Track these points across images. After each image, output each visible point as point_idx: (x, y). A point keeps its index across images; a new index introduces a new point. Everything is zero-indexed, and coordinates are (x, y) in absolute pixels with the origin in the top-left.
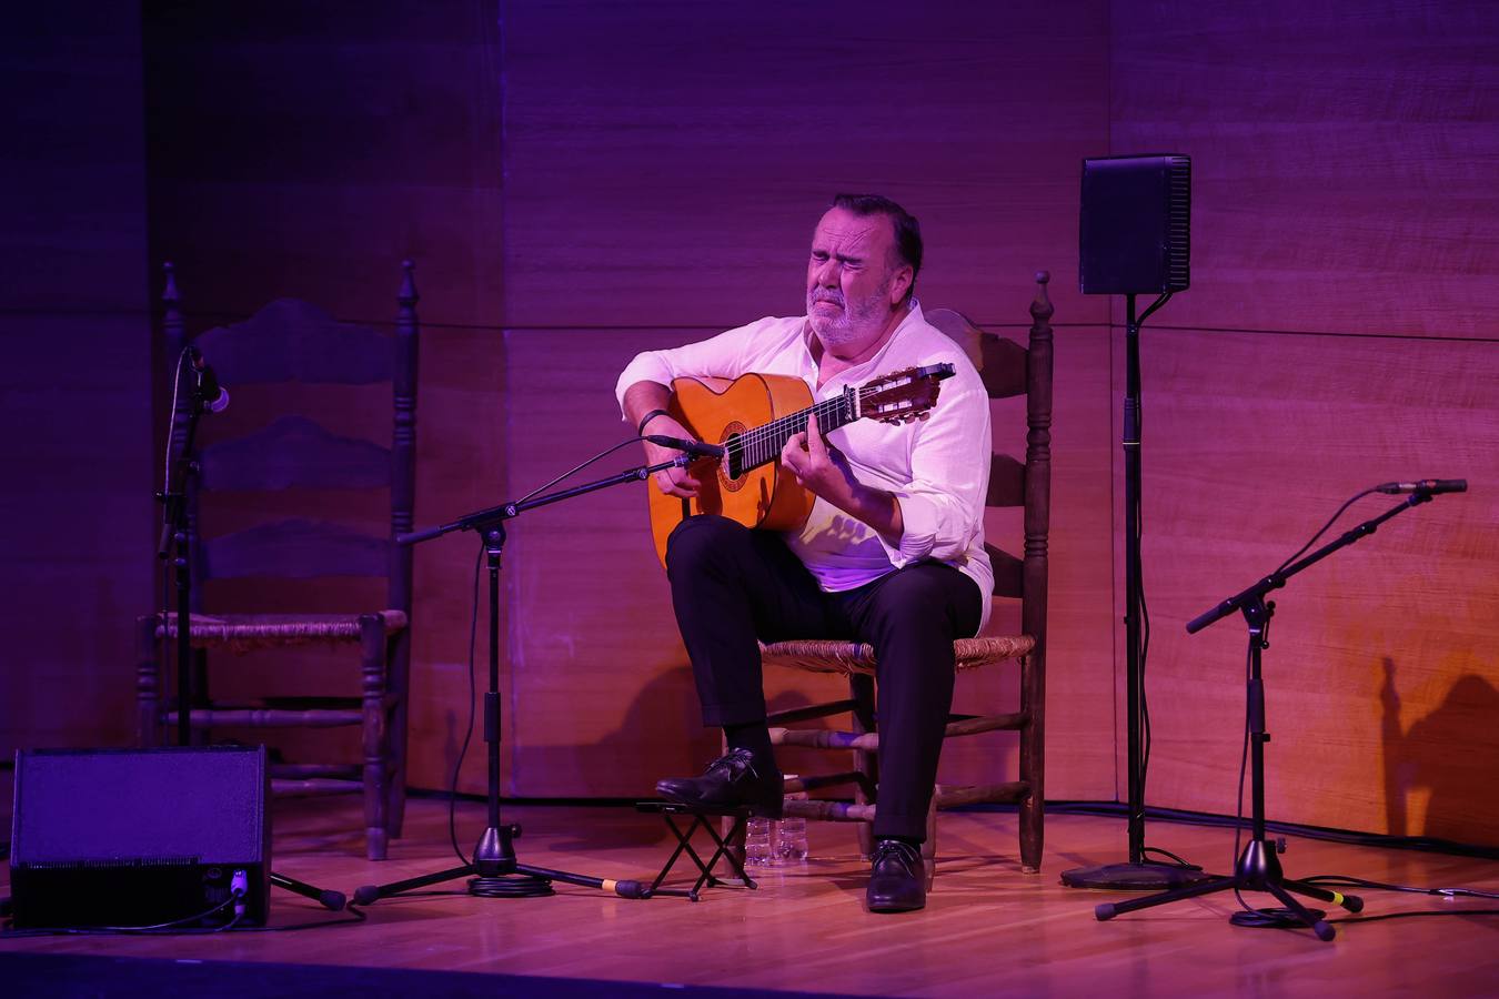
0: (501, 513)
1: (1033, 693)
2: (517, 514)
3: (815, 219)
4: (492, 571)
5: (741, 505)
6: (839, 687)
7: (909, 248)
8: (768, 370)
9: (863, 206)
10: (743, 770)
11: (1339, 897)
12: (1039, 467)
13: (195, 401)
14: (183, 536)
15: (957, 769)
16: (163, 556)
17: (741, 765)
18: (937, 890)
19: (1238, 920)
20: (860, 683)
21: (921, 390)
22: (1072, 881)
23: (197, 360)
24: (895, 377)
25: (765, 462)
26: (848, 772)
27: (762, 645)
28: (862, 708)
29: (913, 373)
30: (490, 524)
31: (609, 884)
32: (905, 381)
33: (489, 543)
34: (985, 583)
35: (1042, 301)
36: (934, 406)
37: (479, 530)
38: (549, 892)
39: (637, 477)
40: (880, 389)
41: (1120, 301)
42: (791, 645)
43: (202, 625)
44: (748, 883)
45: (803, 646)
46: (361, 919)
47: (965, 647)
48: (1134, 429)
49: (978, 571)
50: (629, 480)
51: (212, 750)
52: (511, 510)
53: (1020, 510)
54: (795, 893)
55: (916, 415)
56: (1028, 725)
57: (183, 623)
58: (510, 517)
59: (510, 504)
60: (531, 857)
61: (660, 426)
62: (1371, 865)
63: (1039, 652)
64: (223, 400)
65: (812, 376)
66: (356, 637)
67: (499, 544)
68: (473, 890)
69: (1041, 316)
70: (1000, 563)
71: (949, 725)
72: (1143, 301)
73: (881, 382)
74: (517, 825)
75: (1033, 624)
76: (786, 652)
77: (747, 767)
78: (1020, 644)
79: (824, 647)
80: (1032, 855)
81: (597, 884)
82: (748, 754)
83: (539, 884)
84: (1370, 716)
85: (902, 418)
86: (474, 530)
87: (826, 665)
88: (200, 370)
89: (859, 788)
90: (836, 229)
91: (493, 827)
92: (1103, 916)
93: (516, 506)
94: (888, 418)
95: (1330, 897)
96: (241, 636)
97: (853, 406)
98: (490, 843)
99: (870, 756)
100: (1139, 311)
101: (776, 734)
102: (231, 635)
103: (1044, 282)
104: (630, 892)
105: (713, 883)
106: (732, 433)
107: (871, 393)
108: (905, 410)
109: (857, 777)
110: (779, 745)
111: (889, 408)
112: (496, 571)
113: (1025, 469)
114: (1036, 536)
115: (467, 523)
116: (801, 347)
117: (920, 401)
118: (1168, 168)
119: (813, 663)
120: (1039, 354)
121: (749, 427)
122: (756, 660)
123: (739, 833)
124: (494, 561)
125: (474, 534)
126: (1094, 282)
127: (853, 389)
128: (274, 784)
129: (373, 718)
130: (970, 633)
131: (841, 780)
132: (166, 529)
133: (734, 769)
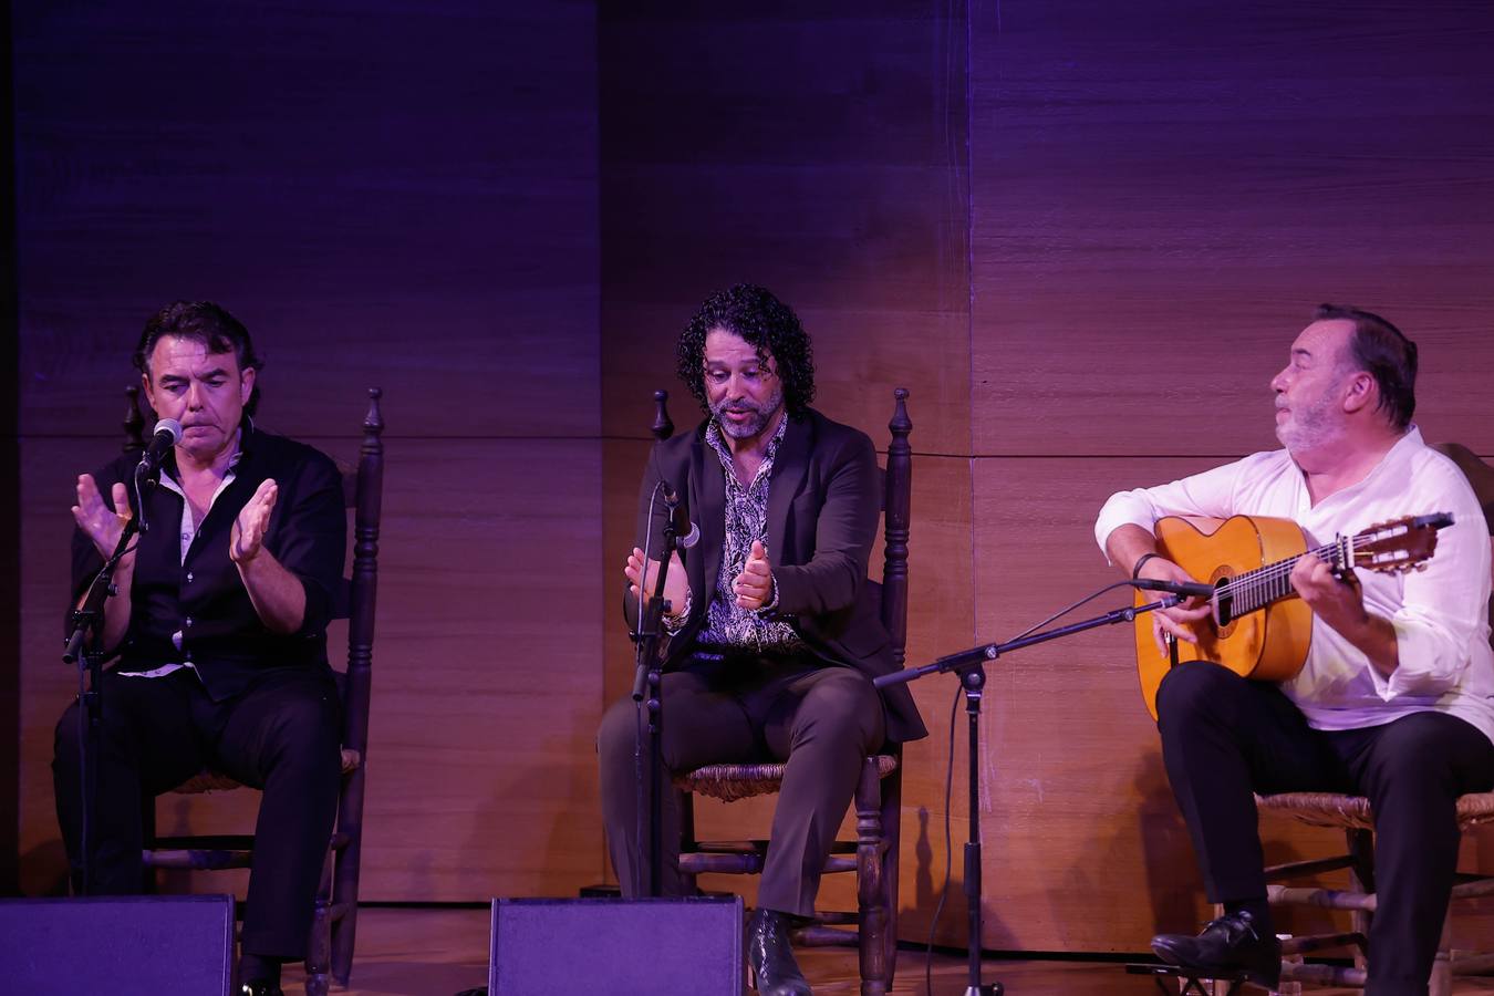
0: (981, 655)
2: (997, 656)
4: (971, 716)
5: (1234, 653)
6: (1337, 843)
10: (1243, 932)
14: (656, 676)
16: (638, 698)
17: (1239, 926)
20: (1359, 839)
21: (1418, 540)
23: (669, 494)
24: (1390, 526)
25: (1255, 609)
26: (1347, 933)
27: (1258, 798)
28: (1361, 860)
29: (1407, 522)
30: (968, 666)
32: (1401, 531)
33: (968, 685)
36: (1432, 556)
37: (958, 673)
39: (1122, 618)
40: (1374, 538)
42: (1289, 797)
45: (1303, 799)
50: (1114, 621)
51: (689, 901)
52: (991, 652)
55: (1413, 566)
58: (989, 659)
59: (989, 646)
67: (979, 687)
71: (1455, 888)
73: (1374, 530)
74: (1000, 985)
76: (1284, 805)
77: (1247, 930)
79: (1324, 800)
82: (1248, 915)
85: (1397, 568)
86: (953, 673)
87: (1327, 820)
88: (673, 504)
89: (1358, 949)
91: (974, 986)
93: (996, 647)
94: (1382, 568)
97: (1346, 555)
101: (1274, 891)
106: (1223, 577)
107: (1364, 541)
108: (1401, 561)
109: (1356, 938)
111: (1384, 557)
112: (976, 716)
115: (944, 665)
117: (1417, 552)
119: (1311, 816)
121: (1239, 569)
124: (974, 705)
125: (952, 679)
127: (1345, 538)
131: (1341, 941)
132: (640, 669)
133: (1233, 931)
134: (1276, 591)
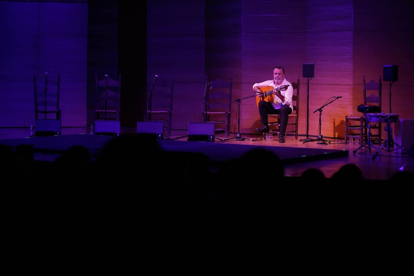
0: (240, 99)
1: (297, 121)
3: (273, 70)
5: (266, 100)
6: (276, 120)
7: (284, 72)
8: (270, 85)
9: (279, 68)
11: (328, 141)
12: (298, 96)
13: (208, 87)
15: (289, 128)
16: (204, 103)
18: (286, 141)
19: (317, 143)
20: (279, 119)
21: (286, 87)
22: (301, 140)
24: (283, 86)
28: (279, 122)
29: (285, 86)
30: (239, 101)
31: (251, 140)
33: (239, 103)
34: (292, 109)
35: (299, 79)
36: (287, 89)
38: (245, 140)
41: (307, 78)
43: (208, 113)
44: (266, 140)
45: (272, 115)
46: (224, 142)
47: (290, 115)
48: (308, 92)
49: (291, 107)
50: (254, 96)
53: (296, 101)
54: (271, 141)
56: (296, 124)
57: (206, 112)
60: (243, 137)
61: (258, 91)
62: (332, 140)
63: (298, 116)
64: (211, 88)
65: (274, 86)
66: (225, 114)
68: (236, 140)
69: (298, 80)
70: (294, 106)
72: (309, 78)
73: (282, 86)
74: (241, 134)
75: (297, 113)
77: (266, 128)
78: (296, 115)
79: (275, 115)
80: (296, 138)
81: (250, 140)
82: (266, 126)
83: (243, 140)
84: (332, 125)
87: (274, 117)
88: (209, 84)
90: (276, 70)
91: (239, 133)
92: (303, 143)
93: (242, 99)
94: (282, 90)
95: (327, 141)
96: (213, 114)
98: (238, 135)
99: (279, 127)
100: (309, 79)
101: (269, 124)
102: (212, 114)
103: (299, 76)
104: (253, 140)
105: (262, 140)
106: (265, 92)
109: (278, 130)
110: (270, 126)
111: (282, 89)
113: (296, 97)
114: (298, 104)
115: (236, 101)
116: (273, 83)
118: (312, 64)
120: (298, 84)
121: (267, 91)
122: (267, 116)
123: (265, 134)
124: (239, 105)
125: (237, 102)
126: (304, 76)
128: (216, 129)
129: (226, 123)
130: (290, 114)
132: (205, 100)
133: (264, 128)
134: (271, 94)
